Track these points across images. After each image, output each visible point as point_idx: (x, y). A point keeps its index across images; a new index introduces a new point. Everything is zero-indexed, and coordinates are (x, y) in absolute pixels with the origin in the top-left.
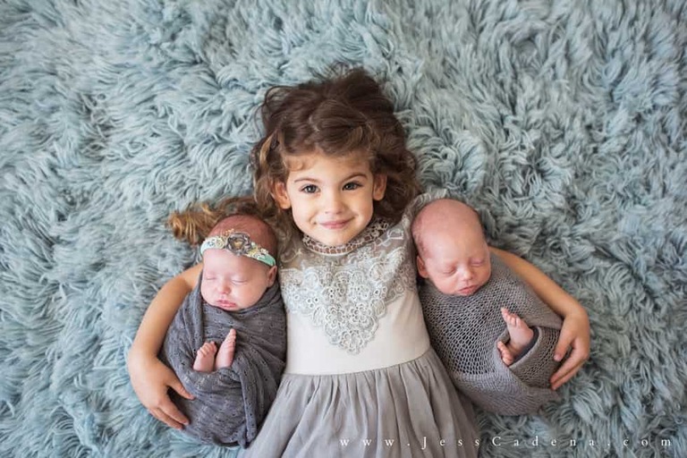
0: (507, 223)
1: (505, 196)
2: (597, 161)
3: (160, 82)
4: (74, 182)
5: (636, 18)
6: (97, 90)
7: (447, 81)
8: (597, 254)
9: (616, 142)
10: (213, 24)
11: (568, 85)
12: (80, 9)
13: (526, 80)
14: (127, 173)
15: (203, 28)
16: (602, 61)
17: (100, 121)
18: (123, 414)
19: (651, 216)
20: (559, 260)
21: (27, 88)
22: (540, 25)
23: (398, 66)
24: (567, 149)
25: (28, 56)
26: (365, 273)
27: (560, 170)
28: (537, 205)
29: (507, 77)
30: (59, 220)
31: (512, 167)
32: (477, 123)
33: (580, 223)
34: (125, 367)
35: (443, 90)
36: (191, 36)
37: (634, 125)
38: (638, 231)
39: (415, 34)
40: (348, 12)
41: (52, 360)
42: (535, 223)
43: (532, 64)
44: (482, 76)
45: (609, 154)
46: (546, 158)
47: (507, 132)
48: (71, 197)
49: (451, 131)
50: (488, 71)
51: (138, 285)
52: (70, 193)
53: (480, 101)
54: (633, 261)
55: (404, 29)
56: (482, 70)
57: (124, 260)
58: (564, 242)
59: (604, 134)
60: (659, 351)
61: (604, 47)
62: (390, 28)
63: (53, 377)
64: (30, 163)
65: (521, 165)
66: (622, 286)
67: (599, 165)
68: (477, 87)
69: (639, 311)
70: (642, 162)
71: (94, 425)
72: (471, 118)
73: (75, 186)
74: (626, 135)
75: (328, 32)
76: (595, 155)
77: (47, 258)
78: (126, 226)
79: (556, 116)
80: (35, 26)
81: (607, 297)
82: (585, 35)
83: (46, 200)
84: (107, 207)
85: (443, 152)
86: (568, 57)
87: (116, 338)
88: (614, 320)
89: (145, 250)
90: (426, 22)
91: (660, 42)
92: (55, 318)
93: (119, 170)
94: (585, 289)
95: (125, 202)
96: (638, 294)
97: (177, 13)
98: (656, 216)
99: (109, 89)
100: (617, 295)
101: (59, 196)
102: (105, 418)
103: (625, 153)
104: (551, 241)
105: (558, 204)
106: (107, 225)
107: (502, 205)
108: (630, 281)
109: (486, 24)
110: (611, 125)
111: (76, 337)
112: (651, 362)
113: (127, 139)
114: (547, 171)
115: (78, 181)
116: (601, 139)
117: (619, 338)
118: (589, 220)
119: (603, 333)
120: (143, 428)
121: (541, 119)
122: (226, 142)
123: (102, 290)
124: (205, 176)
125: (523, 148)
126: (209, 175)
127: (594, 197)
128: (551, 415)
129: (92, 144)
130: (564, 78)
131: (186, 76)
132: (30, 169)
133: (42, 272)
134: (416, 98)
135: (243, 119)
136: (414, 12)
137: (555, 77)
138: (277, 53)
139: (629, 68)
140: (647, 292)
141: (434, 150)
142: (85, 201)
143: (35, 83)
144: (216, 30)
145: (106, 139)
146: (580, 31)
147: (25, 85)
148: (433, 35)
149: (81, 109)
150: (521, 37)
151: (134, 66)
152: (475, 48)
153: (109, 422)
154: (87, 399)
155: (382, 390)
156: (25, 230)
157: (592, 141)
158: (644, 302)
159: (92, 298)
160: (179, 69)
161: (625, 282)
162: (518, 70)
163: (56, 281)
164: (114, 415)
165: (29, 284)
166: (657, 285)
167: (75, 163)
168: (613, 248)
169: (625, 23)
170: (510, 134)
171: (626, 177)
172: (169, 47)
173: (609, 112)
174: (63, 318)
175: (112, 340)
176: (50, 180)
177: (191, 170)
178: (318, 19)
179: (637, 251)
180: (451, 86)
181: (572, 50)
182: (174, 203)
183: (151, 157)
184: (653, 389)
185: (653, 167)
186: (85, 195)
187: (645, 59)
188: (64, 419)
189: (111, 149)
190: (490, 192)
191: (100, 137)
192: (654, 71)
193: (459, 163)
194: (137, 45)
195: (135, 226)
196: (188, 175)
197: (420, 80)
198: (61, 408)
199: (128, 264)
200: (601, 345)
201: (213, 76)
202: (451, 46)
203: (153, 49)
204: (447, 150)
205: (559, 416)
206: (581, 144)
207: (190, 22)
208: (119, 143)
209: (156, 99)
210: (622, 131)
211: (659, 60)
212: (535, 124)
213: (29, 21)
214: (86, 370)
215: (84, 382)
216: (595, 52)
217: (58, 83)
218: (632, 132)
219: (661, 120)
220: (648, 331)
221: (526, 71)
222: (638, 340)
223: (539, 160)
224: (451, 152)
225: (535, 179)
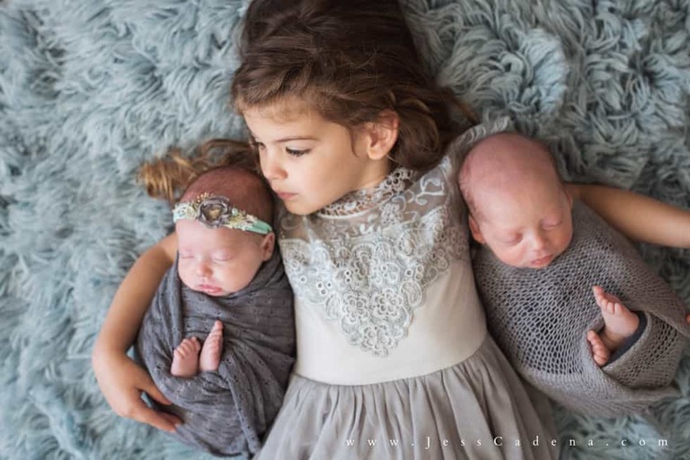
0: (598, 154)
1: (595, 114)
4: (26, 127)
14: (89, 113)
17: (48, 45)
24: (689, 39)
26: (392, 244)
27: (677, 72)
28: (642, 125)
30: (13, 175)
31: (605, 76)
32: (555, 13)
41: (18, 347)
42: (639, 150)
46: (657, 56)
47: (600, 25)
48: (24, 146)
49: (516, 30)
51: (113, 255)
52: (22, 140)
58: (682, 176)
63: (20, 369)
65: (619, 72)
71: (74, 426)
73: (28, 132)
77: (3, 223)
78: (93, 182)
84: (70, 156)
85: (504, 61)
89: (118, 211)
92: (18, 296)
93: (80, 109)
95: (91, 149)
101: (10, 145)
102: (86, 418)
104: (664, 173)
105: (674, 122)
106: (69, 180)
107: (590, 128)
114: (659, 73)
115: (31, 125)
122: (207, 66)
123: (72, 261)
124: (185, 111)
125: (623, 45)
126: (190, 110)
128: (662, 411)
129: (43, 76)
141: (492, 58)
142: (42, 149)
145: (59, 67)
149: (27, 31)
153: (91, 423)
154: (63, 394)
155: (418, 405)
163: (14, 252)
164: (97, 413)
167: (25, 102)
170: (606, 27)
174: (27, 295)
175: (88, 322)
177: (167, 105)
182: (150, 147)
188: (38, 420)
190: (573, 109)
191: (51, 65)
193: (529, 76)
195: (104, 182)
196: (165, 110)
198: (33, 405)
199: (100, 229)
204: (509, 58)
205: (673, 412)
208: (76, 74)
209: (111, 14)
214: (58, 359)
215: (58, 373)
223: (647, 59)
224: (516, 61)
225: (639, 86)
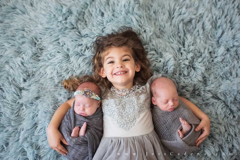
0: (181, 86)
1: (181, 76)
2: (213, 65)
3: (61, 34)
4: (30, 68)
5: (227, 15)
6: (39, 36)
7: (161, 36)
8: (213, 97)
9: (220, 58)
10: (80, 15)
11: (203, 37)
12: (34, 8)
13: (188, 36)
14: (48, 66)
15: (76, 16)
16: (215, 30)
17: (39, 47)
18: (45, 151)
19: (232, 84)
20: (199, 99)
21: (14, 35)
22: (194, 17)
23: (144, 30)
24: (203, 60)
25: (15, 24)
26: (132, 102)
27: (200, 67)
28: (192, 80)
29: (182, 35)
30: (24, 82)
31: (183, 66)
32: (171, 50)
33: (207, 86)
34: (46, 134)
35: (160, 39)
36: (72, 19)
37: (226, 52)
38: (227, 89)
39: (150, 19)
40: (128, 11)
41: (20, 131)
42: (191, 86)
43: (191, 30)
44: (173, 34)
45: (217, 62)
46: (196, 63)
47: (182, 54)
48: (29, 74)
49: (162, 53)
50: (175, 32)
51: (51, 105)
52: (28, 72)
53: (172, 43)
54: (226, 100)
55: (146, 17)
56: (173, 32)
57: (46, 96)
58: (201, 93)
59: (216, 55)
60: (235, 132)
61: (216, 25)
62: (142, 16)
63: (20, 137)
64: (14, 61)
65: (187, 65)
66: (222, 109)
67: (214, 66)
68: (171, 38)
69: (228, 118)
70: (229, 65)
71: (34, 154)
72: (169, 49)
73: (30, 70)
74: (224, 56)
75: (120, 17)
76: (212, 62)
77: (19, 95)
78: (47, 84)
79: (199, 49)
80: (18, 14)
81: (216, 112)
82: (209, 20)
83: (19, 74)
84: (41, 77)
85: (159, 60)
86: (203, 28)
87: (43, 124)
88: (219, 121)
89: (54, 93)
90: (154, 15)
91: (235, 23)
92: (21, 116)
93: (45, 64)
94: (209, 110)
95: (47, 76)
96: (227, 112)
97: (68, 10)
98: (234, 84)
99: (43, 36)
100: (220, 112)
101: (25, 73)
102: (39, 152)
103: (223, 62)
104: (197, 92)
105: (200, 79)
106: (41, 84)
107: (180, 79)
108: (224, 107)
109: (174, 16)
110: (218, 52)
111: (29, 123)
112: (232, 136)
113: (49, 53)
114: (196, 68)
115: (31, 68)
116: (215, 57)
117: (221, 127)
118: (211, 85)
119: (215, 125)
120: (51, 156)
121: (194, 49)
122: (84, 55)
123: (38, 106)
124: (76, 67)
125: (187, 59)
126: (77, 66)
127: (212, 77)
129: (36, 55)
130: (202, 35)
131: (71, 33)
132: (15, 64)
133: (17, 100)
134: (150, 41)
135: (89, 47)
136: (150, 11)
137: (199, 35)
138: (102, 24)
139: (224, 32)
140: (231, 111)
141: (156, 59)
142: (33, 75)
143: (17, 33)
144: (81, 17)
145: (41, 53)
146: (208, 19)
147: (14, 34)
148: (156, 20)
149: (33, 43)
150: (187, 21)
151: (52, 29)
152: (171, 25)
153: (40, 154)
154: (32, 145)
156: (12, 85)
157: (212, 57)
158: (230, 114)
159: (35, 109)
160: (68, 30)
161: (223, 107)
162: (186, 32)
163: (22, 103)
164: (42, 151)
165: (13, 104)
166: (234, 108)
167: (30, 62)
168: (219, 95)
169: (223, 16)
170: (183, 54)
171: (223, 70)
172: (65, 23)
173: (218, 47)
174: (24, 116)
175: (42, 124)
176: (21, 67)
178: (116, 13)
179: (227, 96)
180: (162, 37)
181: (205, 25)
182: (64, 76)
183: (57, 60)
184: (233, 146)
185: (233, 67)
186: (33, 73)
187: (230, 29)
188: (24, 152)
189: (43, 57)
190: (176, 74)
191: (39, 53)
192: (233, 34)
193: (165, 64)
194: (53, 21)
195: (51, 84)
196: (70, 66)
197: (152, 35)
198: (23, 148)
199: (48, 97)
200: (214, 129)
201: (80, 33)
202: (162, 24)
203: (59, 23)
204: (161, 59)
206: (207, 58)
207: (72, 14)
208: (46, 55)
209: (59, 40)
210: (222, 54)
211: (235, 30)
212: (192, 51)
213: (16, 12)
214: (32, 135)
215: (31, 139)
216: (213, 26)
217: (25, 34)
218: (225, 54)
219: (236, 50)
220: (231, 125)
221: (189, 33)
222: (227, 128)
223: (193, 64)
224: (162, 60)
225: (191, 70)
